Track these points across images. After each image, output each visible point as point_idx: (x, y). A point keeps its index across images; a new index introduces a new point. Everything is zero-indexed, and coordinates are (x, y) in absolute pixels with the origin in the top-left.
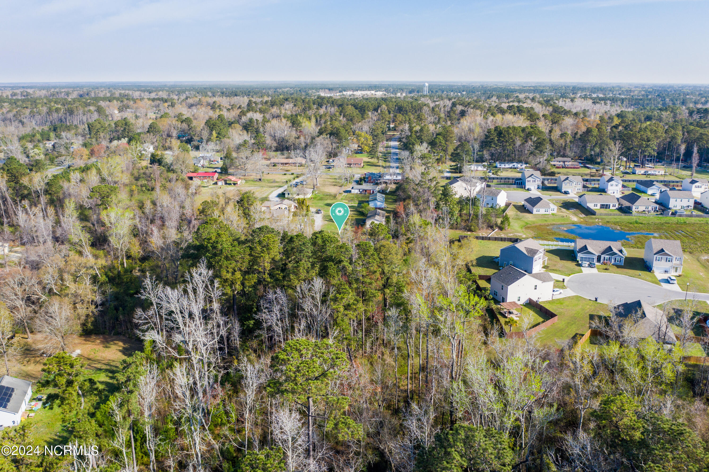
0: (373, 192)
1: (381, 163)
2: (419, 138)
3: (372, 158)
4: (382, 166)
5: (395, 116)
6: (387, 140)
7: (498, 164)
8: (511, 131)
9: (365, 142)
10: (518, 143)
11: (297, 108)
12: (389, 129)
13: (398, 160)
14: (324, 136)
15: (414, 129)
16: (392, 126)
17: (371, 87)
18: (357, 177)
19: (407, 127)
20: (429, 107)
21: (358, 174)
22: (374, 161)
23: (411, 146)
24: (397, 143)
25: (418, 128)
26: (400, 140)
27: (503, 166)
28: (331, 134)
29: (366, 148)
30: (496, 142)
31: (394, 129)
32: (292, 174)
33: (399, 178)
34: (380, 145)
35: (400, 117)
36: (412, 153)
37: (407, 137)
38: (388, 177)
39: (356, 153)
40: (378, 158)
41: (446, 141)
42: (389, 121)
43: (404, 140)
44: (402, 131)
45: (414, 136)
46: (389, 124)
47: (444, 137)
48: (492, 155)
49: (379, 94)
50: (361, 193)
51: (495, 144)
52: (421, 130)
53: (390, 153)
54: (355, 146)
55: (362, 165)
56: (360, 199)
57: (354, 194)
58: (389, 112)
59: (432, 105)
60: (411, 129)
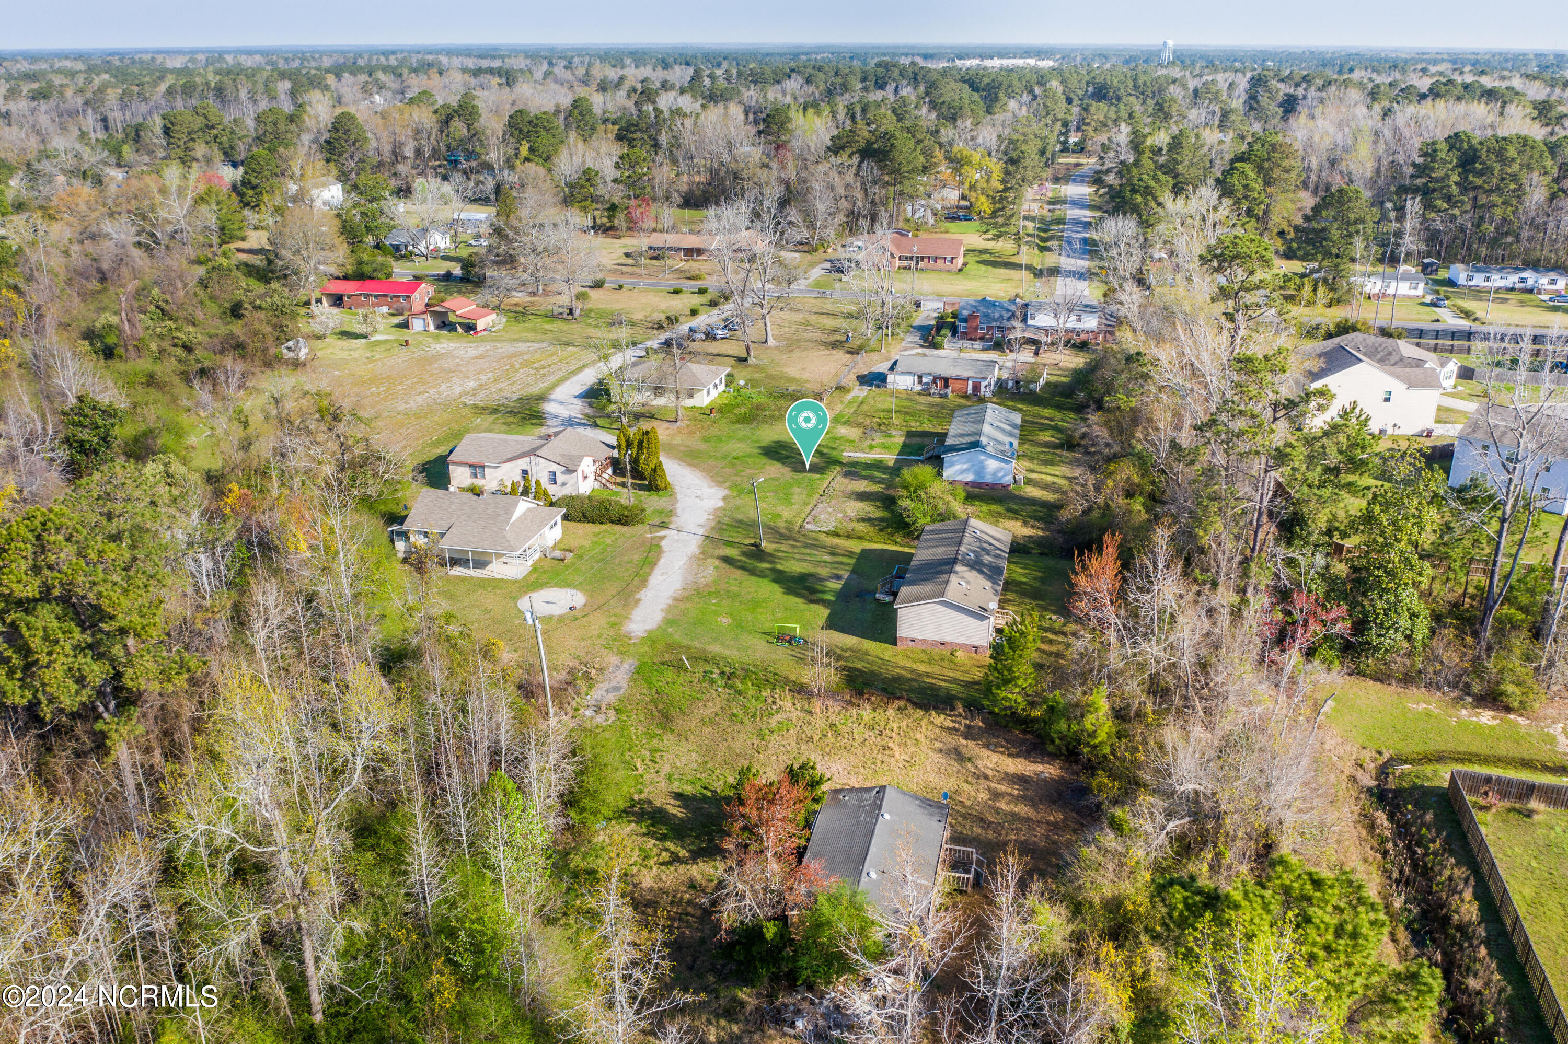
0: (976, 387)
1: (1028, 255)
2: (1170, 169)
3: (997, 237)
4: (1029, 268)
5: (1086, 109)
6: (1056, 180)
7: (1460, 272)
8: (1512, 152)
9: (982, 184)
10: (1537, 195)
11: (811, 89)
12: (1065, 150)
13: (1091, 248)
14: (843, 158)
15: (1149, 142)
16: (1073, 139)
17: (1027, 53)
18: (929, 313)
19: (1123, 134)
20: (1184, 86)
21: (938, 295)
22: (1005, 247)
23: (1139, 199)
24: (1084, 191)
25: (1162, 138)
26: (1097, 180)
27: (1479, 280)
28: (867, 153)
29: (985, 205)
30: (1455, 190)
31: (1081, 149)
32: (702, 291)
33: (1091, 322)
34: (1030, 193)
35: (1100, 110)
36: (1145, 224)
37: (1123, 169)
38: (1042, 320)
39: (952, 218)
40: (1018, 239)
41: (1267, 183)
42: (1065, 124)
43: (1111, 179)
44: (1105, 148)
45: (1146, 161)
46: (1066, 134)
47: (1260, 169)
48: (1432, 237)
49: (1047, 64)
50: (926, 392)
51: (1448, 198)
52: (1176, 144)
53: (1061, 221)
54: (952, 196)
55: (960, 262)
56: (915, 426)
57: (895, 394)
58: (1069, 101)
59: (1192, 84)
60: (1136, 145)
